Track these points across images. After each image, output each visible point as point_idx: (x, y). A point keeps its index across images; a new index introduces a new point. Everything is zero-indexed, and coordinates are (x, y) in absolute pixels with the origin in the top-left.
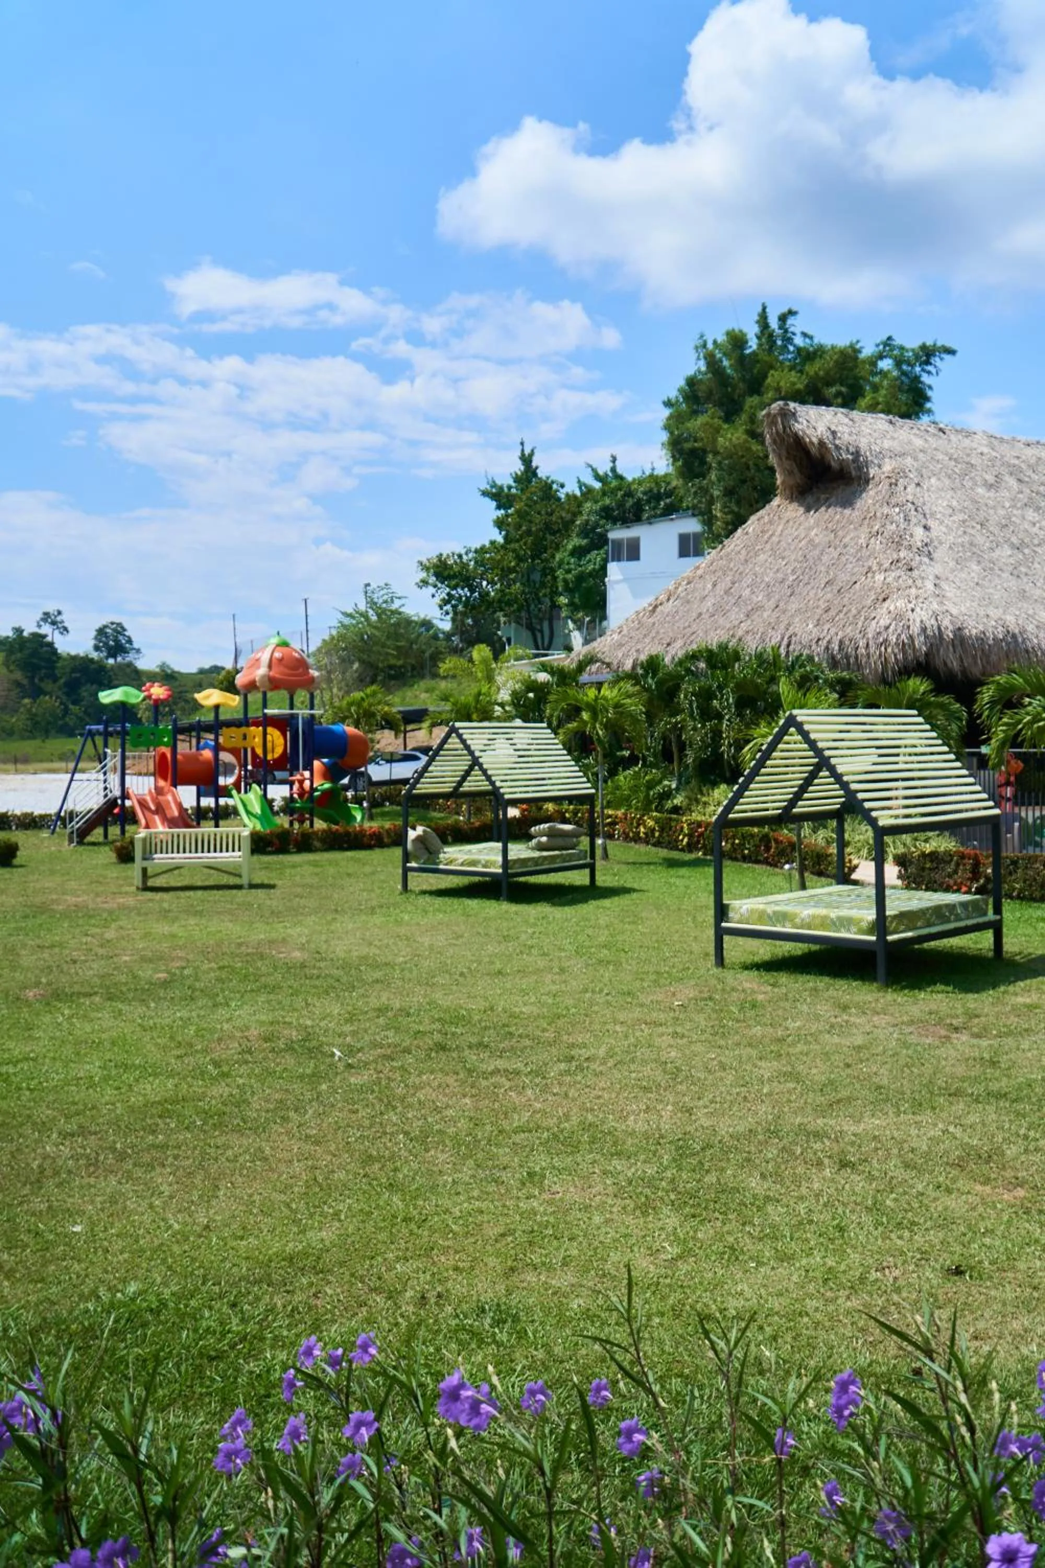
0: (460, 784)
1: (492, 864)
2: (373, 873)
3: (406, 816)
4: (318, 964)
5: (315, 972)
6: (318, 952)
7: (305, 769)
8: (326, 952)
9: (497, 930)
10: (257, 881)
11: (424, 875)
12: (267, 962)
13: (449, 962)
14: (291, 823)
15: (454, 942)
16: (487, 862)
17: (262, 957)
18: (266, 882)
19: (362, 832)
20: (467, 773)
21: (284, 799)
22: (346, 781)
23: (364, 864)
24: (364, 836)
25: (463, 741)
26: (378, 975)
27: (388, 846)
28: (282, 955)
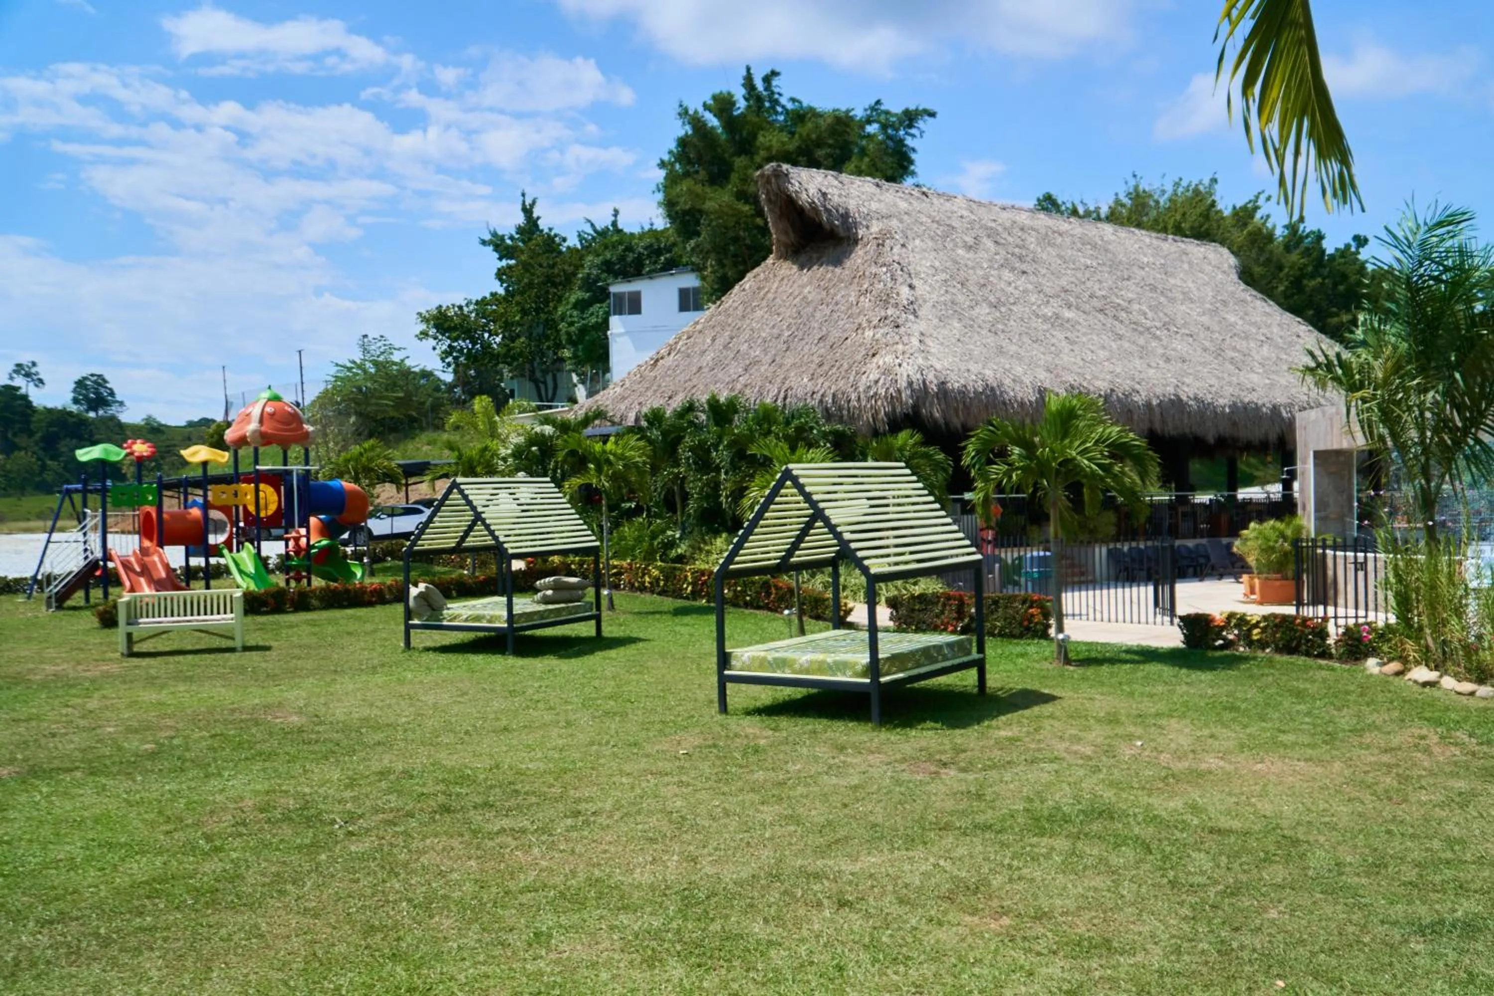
0: (463, 539)
1: (498, 618)
2: (375, 631)
3: (407, 570)
4: (317, 728)
5: (314, 736)
6: (317, 716)
7: (300, 526)
8: (324, 716)
9: (503, 685)
10: (252, 643)
11: (428, 631)
12: (262, 728)
13: (453, 720)
14: (288, 582)
15: (459, 699)
16: (492, 617)
17: (257, 723)
18: (261, 643)
19: (362, 590)
20: (470, 528)
21: (279, 556)
22: (346, 536)
23: (365, 622)
24: (365, 592)
25: (465, 497)
26: (379, 736)
27: (389, 602)
28: (278, 721)
